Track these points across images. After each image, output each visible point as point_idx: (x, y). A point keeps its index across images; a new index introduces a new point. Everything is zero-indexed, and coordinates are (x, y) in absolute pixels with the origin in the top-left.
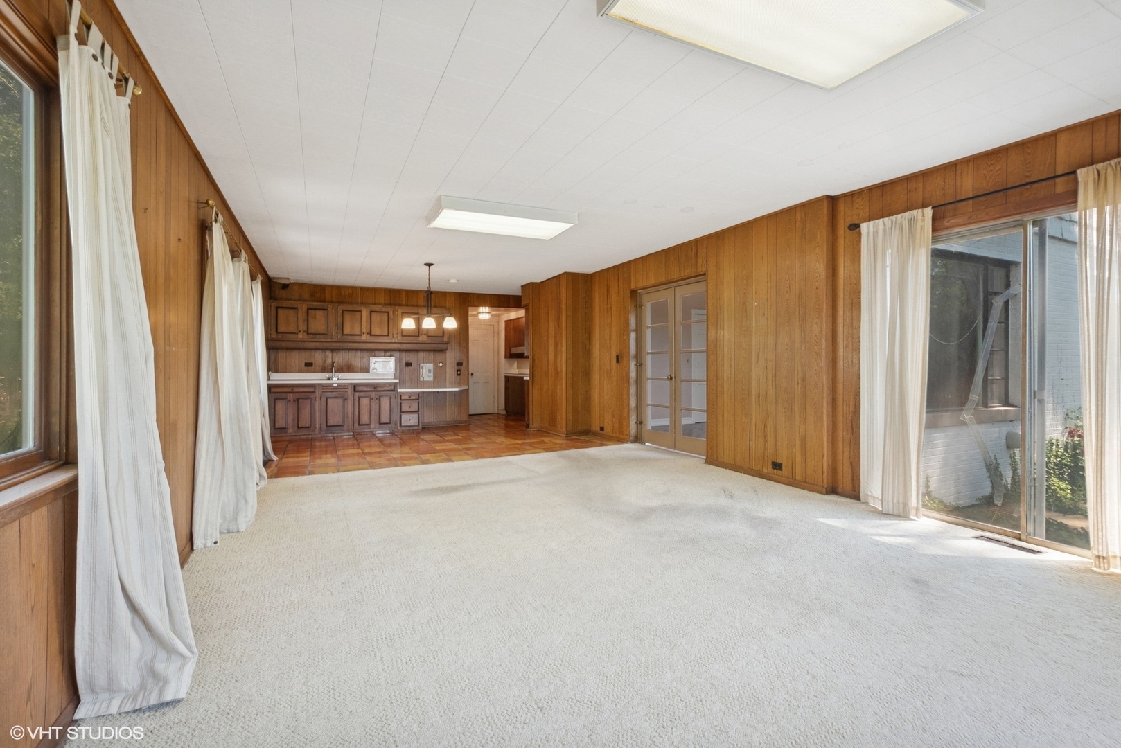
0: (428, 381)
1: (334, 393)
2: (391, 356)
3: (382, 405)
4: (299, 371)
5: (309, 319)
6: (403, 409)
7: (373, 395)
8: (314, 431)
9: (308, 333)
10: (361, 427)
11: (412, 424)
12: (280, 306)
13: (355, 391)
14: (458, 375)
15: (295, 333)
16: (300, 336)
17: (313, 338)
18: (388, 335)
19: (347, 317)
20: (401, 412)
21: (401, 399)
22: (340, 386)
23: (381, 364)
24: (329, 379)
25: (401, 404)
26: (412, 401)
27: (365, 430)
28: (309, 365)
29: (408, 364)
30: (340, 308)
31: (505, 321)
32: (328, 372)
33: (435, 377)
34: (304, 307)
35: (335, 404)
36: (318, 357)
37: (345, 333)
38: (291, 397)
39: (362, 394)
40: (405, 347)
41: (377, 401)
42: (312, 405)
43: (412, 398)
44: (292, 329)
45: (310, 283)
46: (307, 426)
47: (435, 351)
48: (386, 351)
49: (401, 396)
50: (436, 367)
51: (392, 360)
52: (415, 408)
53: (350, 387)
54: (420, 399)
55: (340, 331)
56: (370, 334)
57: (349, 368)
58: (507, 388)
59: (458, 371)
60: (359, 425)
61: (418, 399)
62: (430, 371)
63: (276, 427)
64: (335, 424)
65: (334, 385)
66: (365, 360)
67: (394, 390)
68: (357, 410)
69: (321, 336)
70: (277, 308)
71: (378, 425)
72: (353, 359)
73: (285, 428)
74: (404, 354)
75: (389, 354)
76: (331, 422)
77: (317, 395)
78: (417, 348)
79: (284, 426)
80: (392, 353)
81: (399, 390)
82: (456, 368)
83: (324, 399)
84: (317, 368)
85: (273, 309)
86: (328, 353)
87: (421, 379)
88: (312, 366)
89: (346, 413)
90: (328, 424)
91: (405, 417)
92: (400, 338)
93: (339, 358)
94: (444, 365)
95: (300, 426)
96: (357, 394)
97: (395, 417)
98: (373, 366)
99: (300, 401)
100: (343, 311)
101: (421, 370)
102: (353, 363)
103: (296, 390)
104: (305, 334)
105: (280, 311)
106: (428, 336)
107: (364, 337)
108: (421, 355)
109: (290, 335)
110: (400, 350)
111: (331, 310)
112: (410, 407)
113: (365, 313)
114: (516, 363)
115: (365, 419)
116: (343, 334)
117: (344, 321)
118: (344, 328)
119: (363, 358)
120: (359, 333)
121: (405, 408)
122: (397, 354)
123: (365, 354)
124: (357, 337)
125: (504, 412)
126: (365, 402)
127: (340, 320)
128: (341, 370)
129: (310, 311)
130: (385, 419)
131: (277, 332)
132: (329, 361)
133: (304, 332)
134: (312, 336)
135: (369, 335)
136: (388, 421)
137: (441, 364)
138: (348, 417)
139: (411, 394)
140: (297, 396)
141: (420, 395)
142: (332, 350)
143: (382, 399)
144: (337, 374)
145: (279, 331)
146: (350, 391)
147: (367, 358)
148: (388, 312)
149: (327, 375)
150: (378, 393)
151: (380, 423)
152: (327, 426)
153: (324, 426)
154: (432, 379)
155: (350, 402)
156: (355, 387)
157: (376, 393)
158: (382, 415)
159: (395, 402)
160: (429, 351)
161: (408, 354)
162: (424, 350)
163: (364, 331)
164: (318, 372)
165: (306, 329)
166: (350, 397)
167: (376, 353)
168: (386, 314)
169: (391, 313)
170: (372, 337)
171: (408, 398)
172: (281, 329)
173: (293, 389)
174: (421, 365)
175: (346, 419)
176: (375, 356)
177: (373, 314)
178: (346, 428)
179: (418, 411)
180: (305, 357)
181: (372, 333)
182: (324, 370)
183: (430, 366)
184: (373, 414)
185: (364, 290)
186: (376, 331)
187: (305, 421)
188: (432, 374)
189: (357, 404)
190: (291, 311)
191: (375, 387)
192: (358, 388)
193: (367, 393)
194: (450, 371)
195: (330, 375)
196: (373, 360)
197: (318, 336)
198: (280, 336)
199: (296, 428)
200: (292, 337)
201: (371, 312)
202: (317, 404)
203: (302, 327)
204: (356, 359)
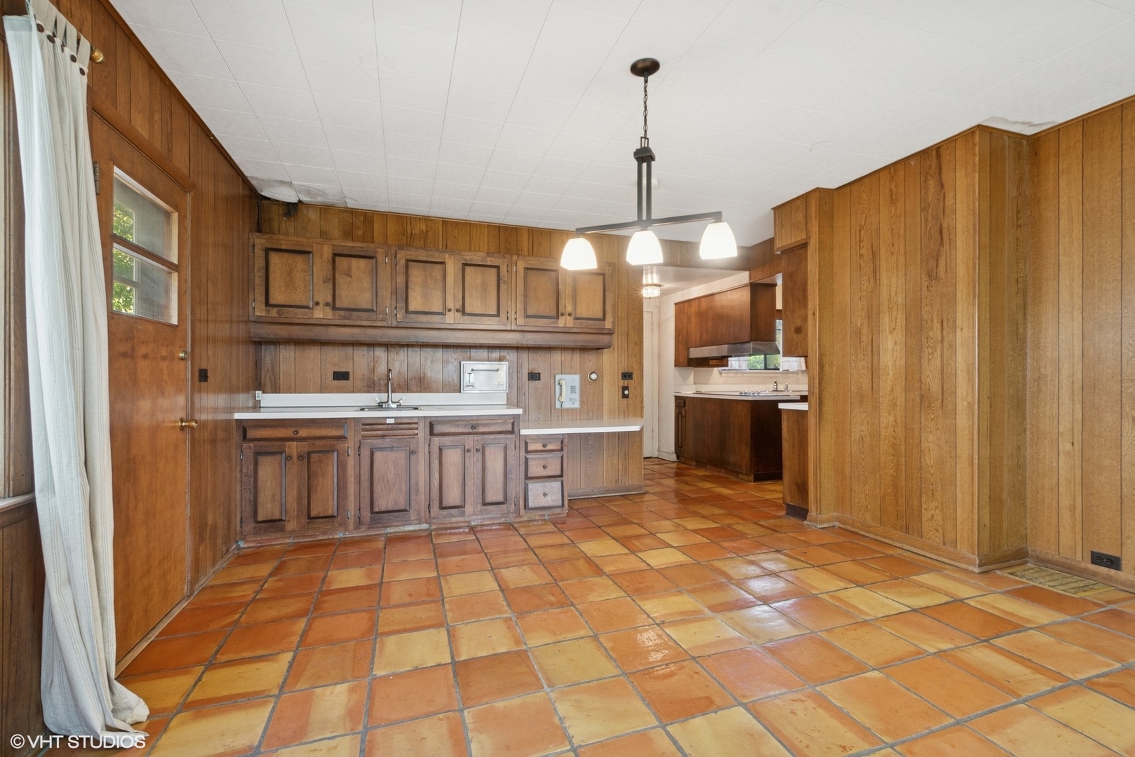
0: (572, 410)
1: (388, 440)
2: (501, 359)
3: (489, 464)
4: (322, 389)
5: (337, 276)
6: (532, 472)
7: (470, 441)
8: (344, 525)
9: (334, 308)
10: (445, 512)
11: (551, 504)
12: (275, 246)
13: (432, 433)
14: (625, 396)
15: (307, 307)
16: (319, 314)
17: (345, 318)
18: (498, 315)
19: (416, 274)
20: (527, 478)
21: (527, 451)
22: (400, 424)
23: (483, 376)
24: (380, 406)
25: (526, 460)
26: (549, 455)
27: (454, 520)
28: (341, 376)
29: (534, 376)
30: (402, 256)
31: (676, 304)
32: (379, 391)
33: (582, 402)
34: (327, 252)
35: (388, 463)
36: (359, 361)
37: (412, 308)
38: (293, 448)
39: (447, 440)
40: (530, 339)
41: (479, 456)
42: (342, 466)
43: (549, 447)
44: (298, 298)
45: (340, 204)
46: (330, 513)
47: (584, 349)
48: (491, 347)
49: (526, 444)
50: (584, 382)
51: (504, 367)
52: (554, 469)
53: (421, 425)
54: (565, 449)
55: (401, 305)
56: (463, 311)
57: (422, 384)
58: (680, 416)
59: (625, 388)
60: (442, 508)
61: (562, 450)
62: (573, 389)
63: (260, 519)
64: (390, 508)
65: (388, 421)
66: (451, 368)
67: (512, 432)
68: (437, 476)
69: (363, 314)
70: (267, 251)
71: (479, 507)
72: (429, 363)
73: (281, 520)
74: (525, 355)
75: (496, 354)
76: (382, 503)
77: (351, 445)
78: (552, 343)
79: (277, 516)
80: (504, 353)
81: (523, 432)
82: (621, 383)
83: (365, 453)
84: (358, 383)
85: (259, 253)
86: (380, 353)
87: (558, 406)
88: (347, 379)
89: (413, 484)
90: (376, 509)
91: (535, 489)
92: (521, 321)
93: (401, 362)
94: (601, 376)
95: (313, 514)
96: (437, 441)
97: (515, 489)
98: (466, 379)
99: (314, 457)
100: (408, 261)
101: (558, 387)
102: (429, 374)
103: (303, 433)
104: (328, 309)
105: (275, 259)
106: (577, 319)
107: (451, 319)
108: (558, 357)
109: (298, 310)
110: (518, 348)
111: (384, 260)
112: (544, 467)
113: (452, 267)
114: (692, 375)
115: (453, 496)
116: (407, 311)
117: (410, 285)
118: (410, 299)
119: (448, 362)
120: (439, 309)
121: (535, 469)
122: (512, 355)
123: (452, 355)
124: (437, 319)
125: (674, 458)
126: (453, 457)
127: (401, 279)
128: (406, 387)
129: (338, 259)
130: (494, 494)
131: (267, 303)
132: (382, 369)
133: (327, 304)
134: (342, 313)
135: (459, 314)
136: (501, 498)
137: (594, 376)
138: (417, 491)
139: (546, 439)
140: (305, 447)
141: (566, 441)
142: (388, 346)
143: (488, 451)
144: (396, 396)
145: (272, 301)
146: (422, 432)
147: (456, 363)
148: (498, 267)
149: (374, 398)
150: (479, 437)
151: (485, 504)
152: (372, 512)
153: (366, 515)
154: (577, 405)
155: (422, 458)
156: (432, 424)
157: (476, 437)
158: (488, 486)
159: (515, 457)
160: (573, 349)
161: (533, 355)
162: (564, 349)
163: (450, 304)
164: (360, 391)
165: (330, 299)
166: (421, 446)
167: (474, 353)
168: (494, 270)
169: (503, 269)
170: (466, 317)
171: (542, 448)
172: (278, 296)
173: (297, 432)
174: (558, 377)
175: (413, 497)
176: (470, 359)
177: (468, 269)
178: (413, 515)
179: (561, 476)
180: (335, 359)
181: (468, 310)
182: (371, 387)
183: (575, 380)
184: (469, 483)
185: (450, 225)
186: (473, 305)
187: (325, 502)
188: (577, 396)
189: (437, 462)
190: (299, 261)
191: (473, 426)
192: (438, 429)
193: (458, 438)
194: (610, 390)
195: (383, 397)
196: (468, 366)
197: (355, 314)
198: (274, 312)
199: (304, 520)
200: (300, 315)
201: (465, 265)
202: (351, 462)
203: (324, 295)
204: (434, 364)
